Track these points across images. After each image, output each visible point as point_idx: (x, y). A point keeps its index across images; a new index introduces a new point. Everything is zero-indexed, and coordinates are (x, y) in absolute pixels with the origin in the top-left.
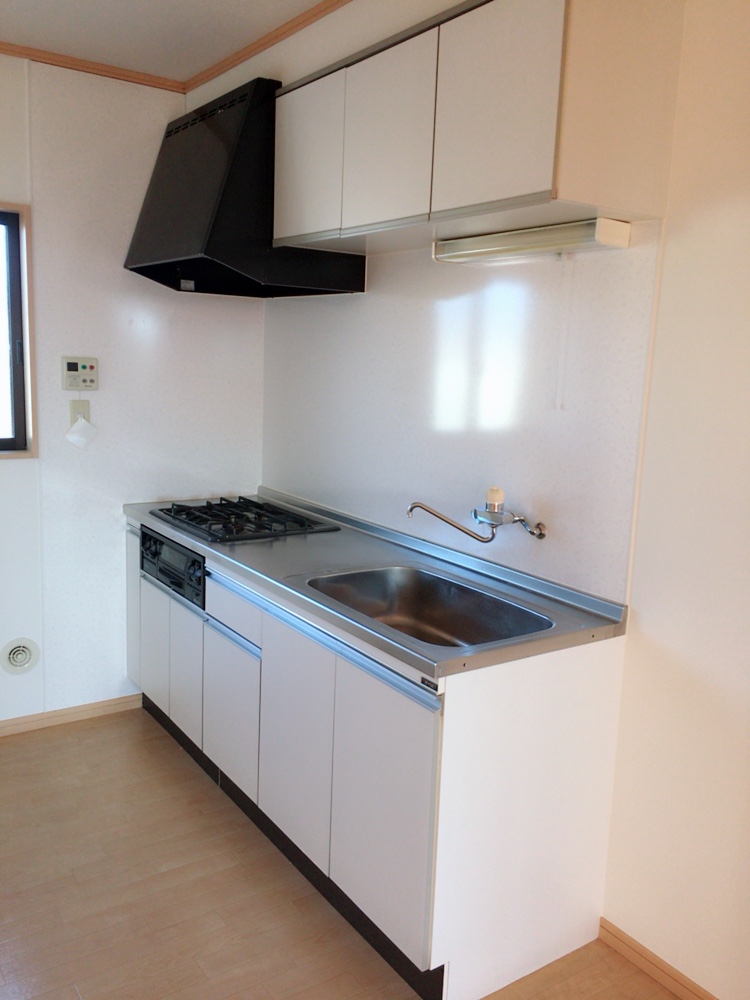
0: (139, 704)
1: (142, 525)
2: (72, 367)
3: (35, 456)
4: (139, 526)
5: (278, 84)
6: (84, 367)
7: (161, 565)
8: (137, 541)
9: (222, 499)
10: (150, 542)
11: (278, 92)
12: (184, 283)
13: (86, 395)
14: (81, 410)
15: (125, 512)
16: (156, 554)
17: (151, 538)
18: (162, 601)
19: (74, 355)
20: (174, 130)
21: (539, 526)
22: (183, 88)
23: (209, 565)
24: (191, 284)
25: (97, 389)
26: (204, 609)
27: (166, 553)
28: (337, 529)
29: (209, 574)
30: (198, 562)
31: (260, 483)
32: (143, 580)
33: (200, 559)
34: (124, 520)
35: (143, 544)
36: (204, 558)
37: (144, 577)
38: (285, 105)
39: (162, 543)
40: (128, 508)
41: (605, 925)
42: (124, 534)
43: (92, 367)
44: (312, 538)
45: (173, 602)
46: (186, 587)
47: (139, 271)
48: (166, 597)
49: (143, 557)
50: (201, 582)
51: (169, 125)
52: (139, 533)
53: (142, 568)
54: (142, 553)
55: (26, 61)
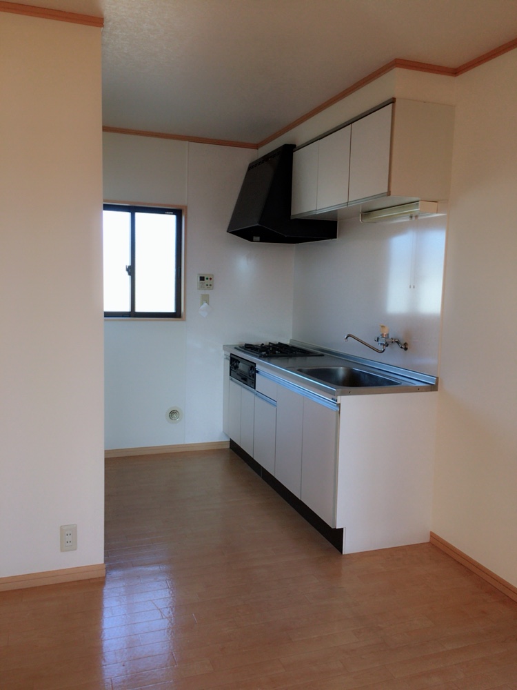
0: (228, 446)
1: (231, 354)
2: (202, 279)
3: (184, 320)
4: (229, 355)
5: (294, 146)
6: (207, 279)
7: (238, 372)
8: (228, 362)
9: (270, 343)
10: (234, 361)
11: (294, 149)
12: (255, 238)
13: (207, 292)
14: (205, 299)
15: (224, 349)
16: (236, 367)
17: (235, 359)
18: (239, 388)
19: (204, 273)
20: (252, 167)
21: (405, 344)
22: (257, 146)
23: (258, 367)
24: (258, 238)
25: (212, 289)
26: (255, 388)
27: (241, 366)
28: (322, 355)
29: (258, 372)
30: (253, 367)
31: (291, 338)
32: (231, 382)
33: (254, 365)
34: (223, 353)
35: (231, 363)
36: (255, 364)
37: (231, 380)
38: (297, 155)
39: (239, 362)
40: (225, 347)
41: (432, 535)
42: (223, 359)
43: (211, 279)
44: (308, 358)
45: (243, 389)
46: (249, 380)
47: (234, 233)
48: (239, 387)
49: (231, 370)
50: (254, 376)
51: (250, 165)
52: (229, 358)
53: (230, 375)
54: (230, 367)
55: (187, 142)
